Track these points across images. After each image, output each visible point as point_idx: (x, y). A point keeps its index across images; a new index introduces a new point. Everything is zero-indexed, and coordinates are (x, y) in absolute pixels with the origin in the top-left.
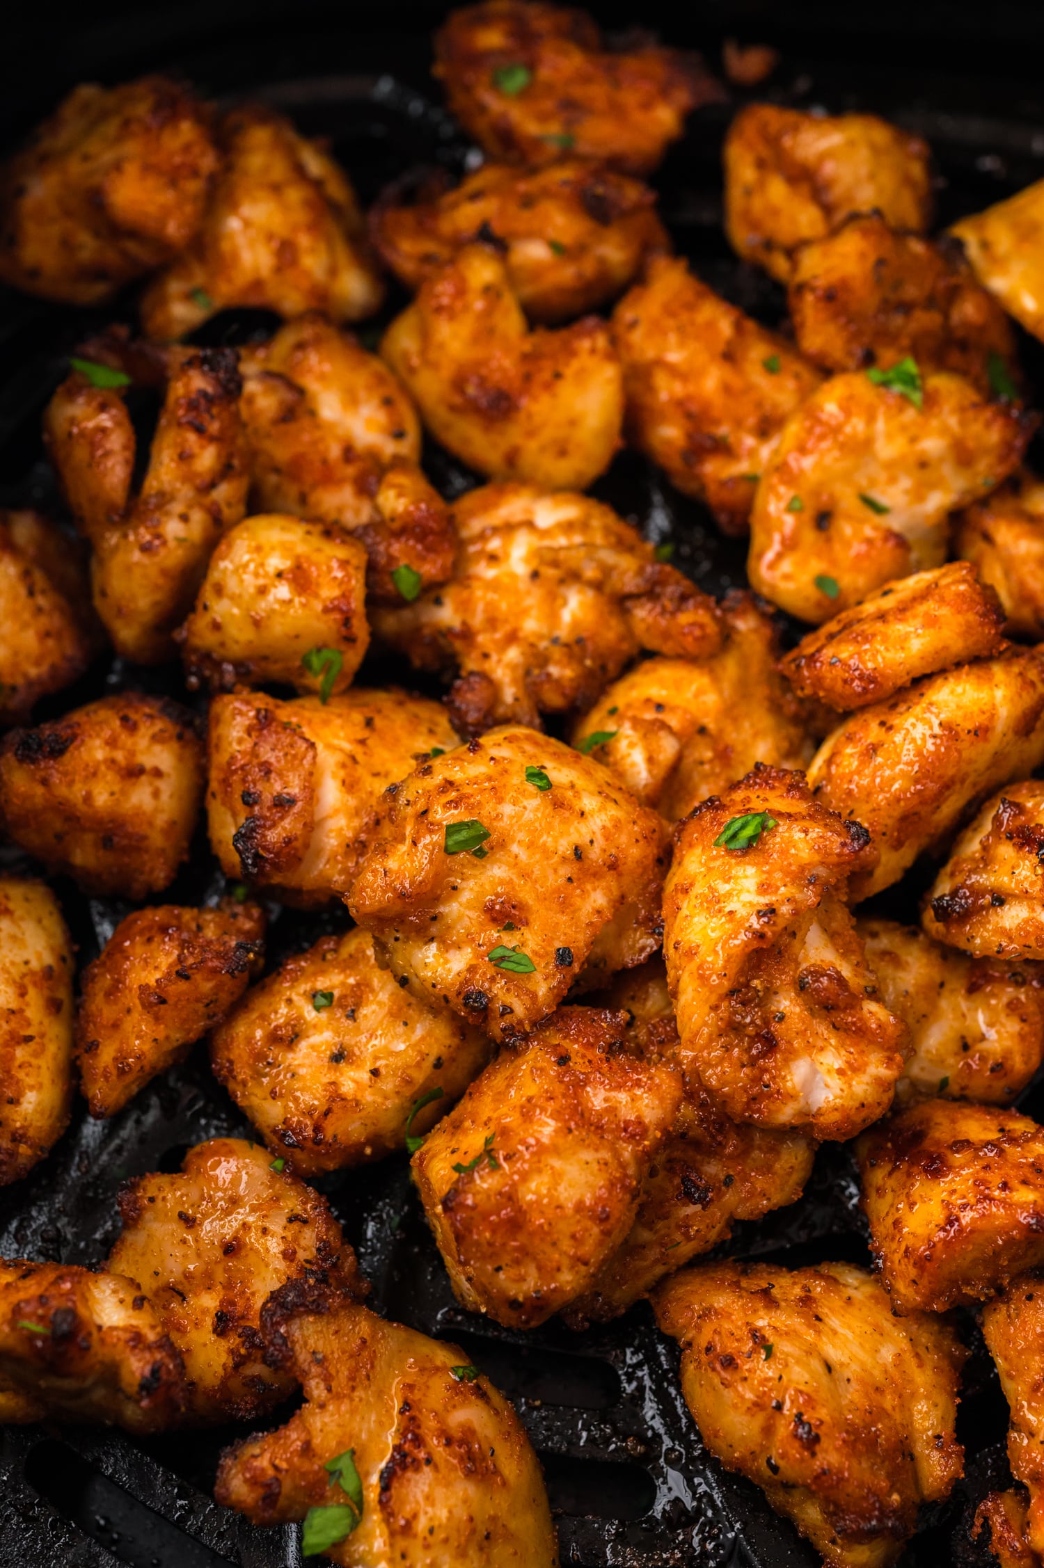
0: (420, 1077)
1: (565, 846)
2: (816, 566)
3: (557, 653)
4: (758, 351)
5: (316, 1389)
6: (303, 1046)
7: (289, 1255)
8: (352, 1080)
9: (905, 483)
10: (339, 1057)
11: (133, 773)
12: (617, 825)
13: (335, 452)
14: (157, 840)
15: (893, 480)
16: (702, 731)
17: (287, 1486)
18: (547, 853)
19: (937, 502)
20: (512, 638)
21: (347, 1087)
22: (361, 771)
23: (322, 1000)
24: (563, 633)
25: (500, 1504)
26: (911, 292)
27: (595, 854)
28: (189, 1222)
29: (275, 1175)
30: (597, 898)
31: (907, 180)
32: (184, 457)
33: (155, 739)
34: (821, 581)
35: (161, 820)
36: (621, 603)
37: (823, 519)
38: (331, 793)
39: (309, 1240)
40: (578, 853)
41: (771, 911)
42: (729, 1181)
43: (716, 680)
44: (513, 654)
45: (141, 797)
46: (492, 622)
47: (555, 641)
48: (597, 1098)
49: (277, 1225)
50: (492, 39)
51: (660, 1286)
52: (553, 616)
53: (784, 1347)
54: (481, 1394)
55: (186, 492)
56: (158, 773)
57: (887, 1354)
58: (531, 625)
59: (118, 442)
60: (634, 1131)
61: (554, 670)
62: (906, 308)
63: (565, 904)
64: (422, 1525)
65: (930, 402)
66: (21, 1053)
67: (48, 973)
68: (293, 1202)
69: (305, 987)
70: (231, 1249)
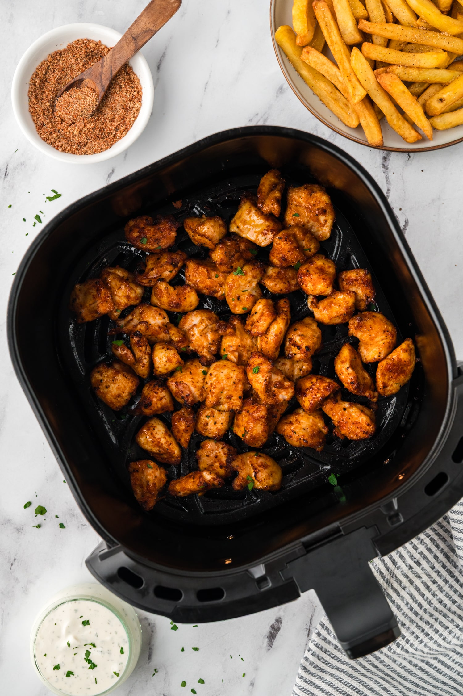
0: (228, 420)
1: (232, 383)
2: (241, 307)
3: (211, 345)
4: (213, 274)
5: (240, 470)
6: (209, 424)
7: (225, 454)
8: (219, 426)
9: (248, 285)
10: (215, 423)
11: (161, 399)
12: (237, 375)
13: (157, 328)
14: (169, 405)
15: (246, 286)
16: (239, 346)
17: (243, 484)
18: (230, 386)
19: (254, 284)
20: (204, 348)
21: (219, 427)
22: (195, 383)
23: (208, 417)
24: (210, 342)
25: (270, 469)
26: (232, 253)
27: (237, 381)
28: (208, 456)
29: (216, 443)
30: (240, 386)
31: (220, 225)
32: (140, 351)
33: (161, 392)
34: (243, 309)
35: (168, 402)
36: (216, 331)
37: (239, 298)
38: (193, 389)
39: (225, 449)
40: (234, 383)
41: (266, 380)
42: (278, 411)
43: (237, 337)
44: (205, 350)
45: (164, 401)
46: (199, 346)
47: (210, 344)
48: (256, 415)
49: (220, 450)
50: (135, 234)
51: (276, 428)
52: (207, 340)
53: (297, 430)
54: (260, 456)
55: (144, 354)
56: (164, 396)
57: (311, 420)
58: (205, 344)
59: (129, 354)
60: (263, 417)
61: (212, 349)
62: (233, 256)
63: (236, 390)
64: (263, 479)
65: (246, 274)
66: (171, 446)
67: (166, 432)
68: (221, 446)
69: (204, 416)
70: (216, 457)
